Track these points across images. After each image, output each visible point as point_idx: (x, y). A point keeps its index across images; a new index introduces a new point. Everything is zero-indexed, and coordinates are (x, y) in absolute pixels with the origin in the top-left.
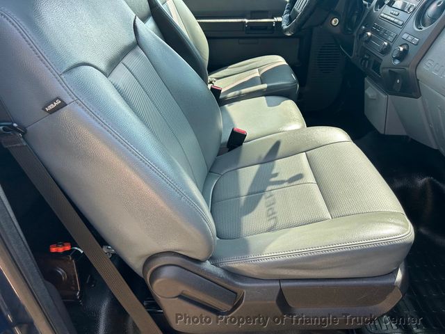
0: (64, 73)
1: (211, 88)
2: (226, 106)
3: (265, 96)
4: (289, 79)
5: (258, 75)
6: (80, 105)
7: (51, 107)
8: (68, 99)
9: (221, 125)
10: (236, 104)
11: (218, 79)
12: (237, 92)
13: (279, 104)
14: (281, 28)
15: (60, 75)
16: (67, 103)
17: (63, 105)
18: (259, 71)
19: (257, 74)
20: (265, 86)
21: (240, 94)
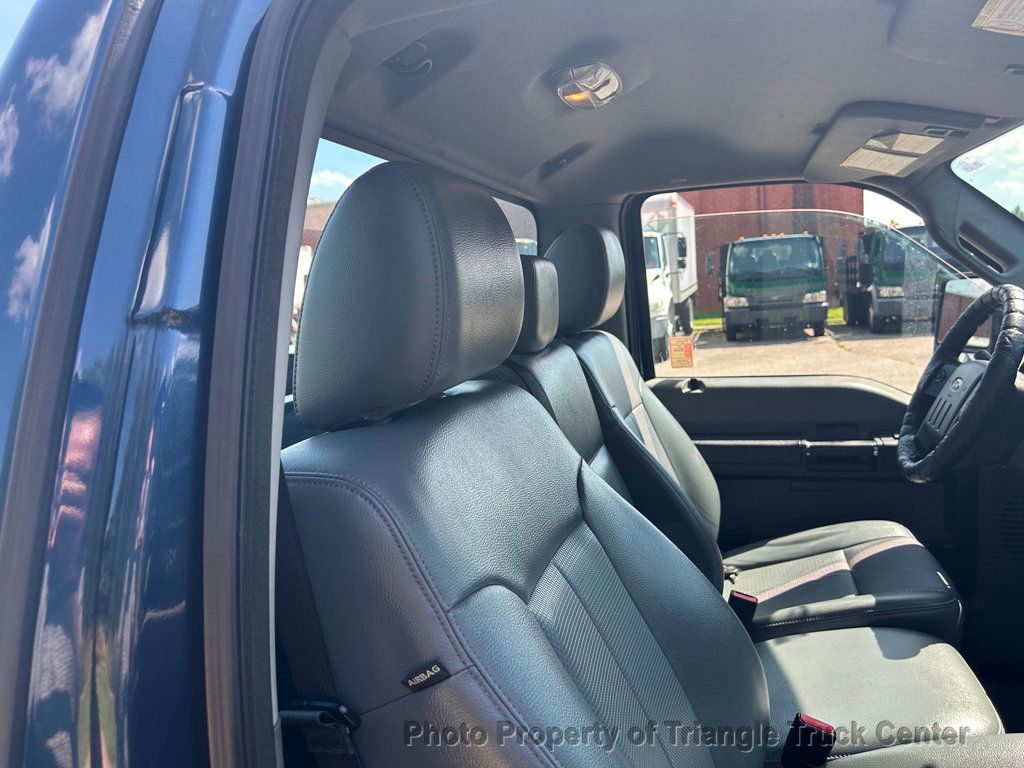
0: (455, 606)
1: (732, 597)
2: (771, 643)
3: (873, 625)
4: (933, 585)
5: (845, 566)
6: (475, 678)
7: (421, 678)
8: (454, 665)
9: (765, 702)
10: (796, 642)
11: (743, 568)
12: (797, 610)
13: (916, 653)
14: (899, 465)
15: (446, 612)
16: (451, 673)
17: (445, 675)
18: (849, 557)
19: (840, 563)
20: (868, 600)
21: (804, 616)
